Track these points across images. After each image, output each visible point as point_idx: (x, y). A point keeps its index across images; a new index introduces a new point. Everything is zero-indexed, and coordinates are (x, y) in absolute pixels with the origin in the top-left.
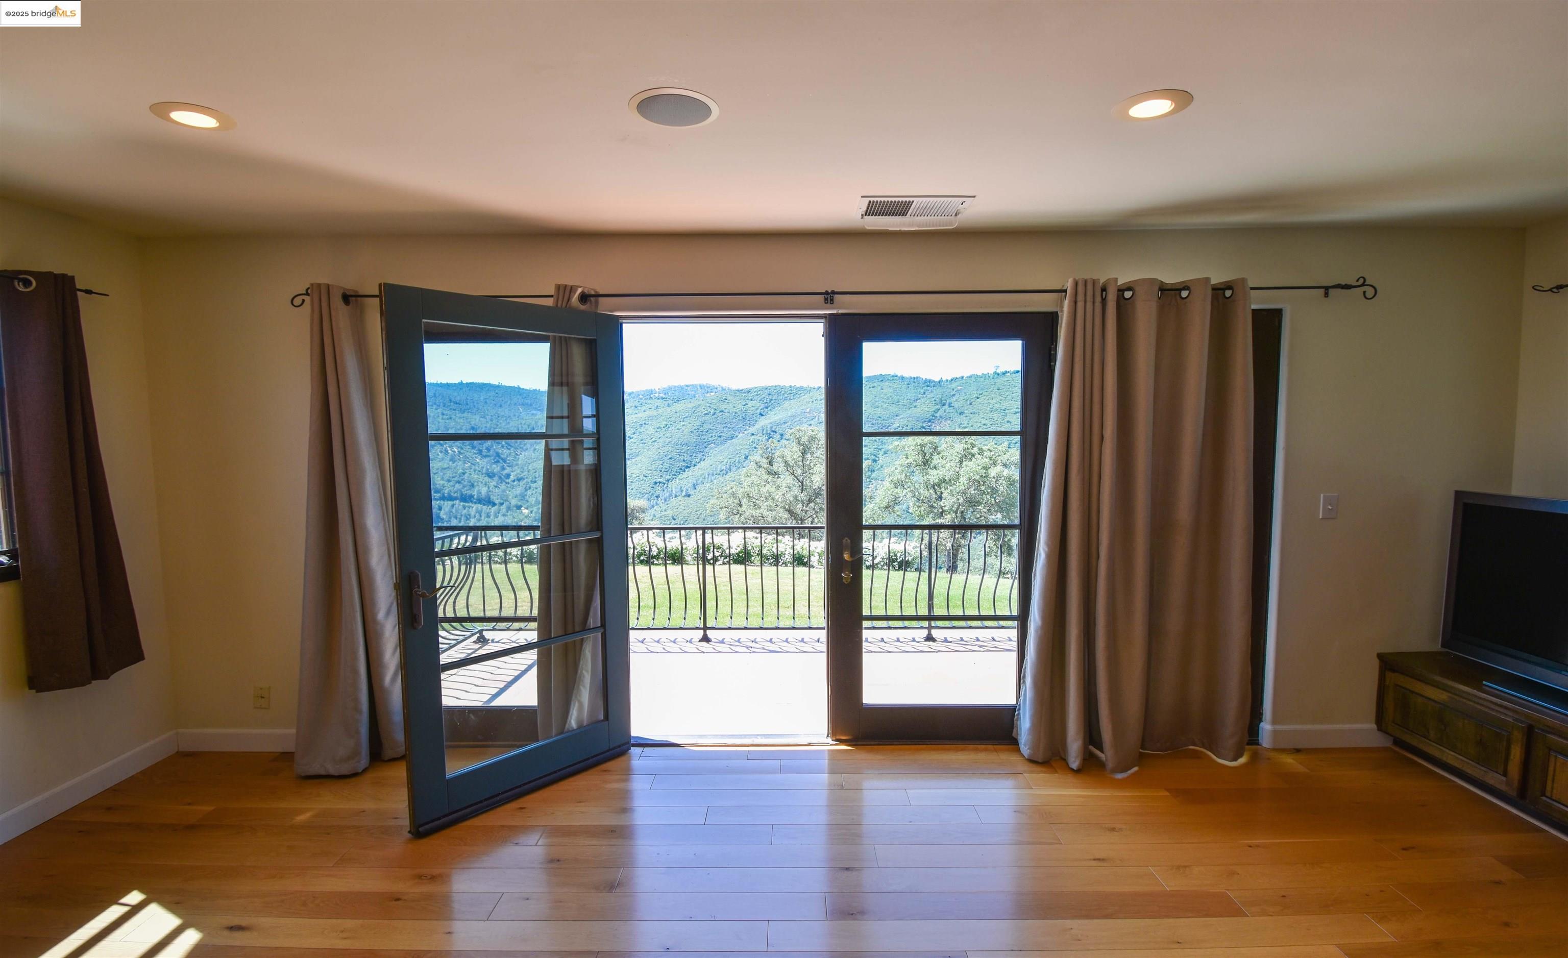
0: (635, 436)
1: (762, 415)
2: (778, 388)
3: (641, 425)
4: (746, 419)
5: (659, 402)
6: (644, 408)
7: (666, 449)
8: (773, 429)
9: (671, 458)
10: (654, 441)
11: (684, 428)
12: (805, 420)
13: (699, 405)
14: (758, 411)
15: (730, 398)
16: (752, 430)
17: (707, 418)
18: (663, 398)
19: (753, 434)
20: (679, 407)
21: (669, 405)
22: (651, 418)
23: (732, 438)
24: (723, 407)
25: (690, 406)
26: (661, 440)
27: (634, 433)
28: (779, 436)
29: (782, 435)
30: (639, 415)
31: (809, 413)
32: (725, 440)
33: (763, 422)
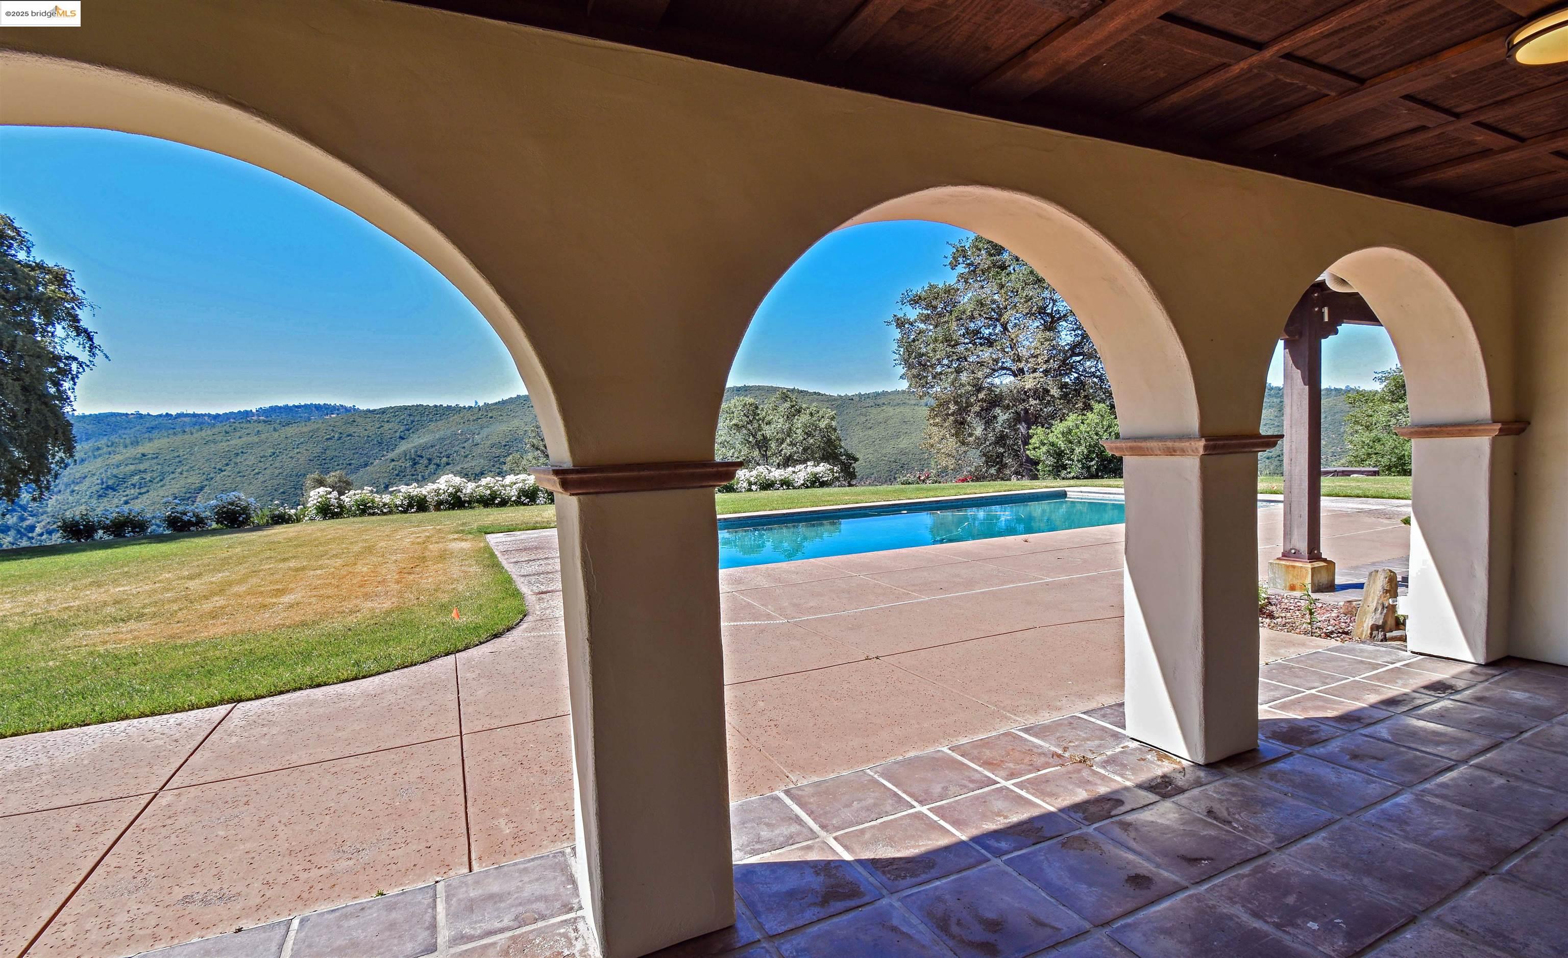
0: (228, 468)
1: (403, 439)
2: (420, 408)
3: (237, 454)
4: (383, 444)
5: (261, 427)
6: (238, 434)
7: (275, 482)
8: (419, 453)
9: (283, 493)
10: (258, 473)
11: (299, 456)
12: (457, 443)
13: (318, 429)
14: (398, 434)
15: (358, 420)
16: (391, 455)
17: (329, 443)
18: (265, 422)
19: (393, 460)
20: (290, 430)
21: (275, 430)
22: (250, 445)
23: (366, 465)
24: (352, 430)
25: (305, 429)
26: (268, 471)
27: (227, 465)
28: (426, 462)
29: (430, 460)
30: (231, 442)
31: (461, 434)
32: (357, 469)
33: (404, 447)
